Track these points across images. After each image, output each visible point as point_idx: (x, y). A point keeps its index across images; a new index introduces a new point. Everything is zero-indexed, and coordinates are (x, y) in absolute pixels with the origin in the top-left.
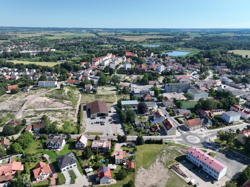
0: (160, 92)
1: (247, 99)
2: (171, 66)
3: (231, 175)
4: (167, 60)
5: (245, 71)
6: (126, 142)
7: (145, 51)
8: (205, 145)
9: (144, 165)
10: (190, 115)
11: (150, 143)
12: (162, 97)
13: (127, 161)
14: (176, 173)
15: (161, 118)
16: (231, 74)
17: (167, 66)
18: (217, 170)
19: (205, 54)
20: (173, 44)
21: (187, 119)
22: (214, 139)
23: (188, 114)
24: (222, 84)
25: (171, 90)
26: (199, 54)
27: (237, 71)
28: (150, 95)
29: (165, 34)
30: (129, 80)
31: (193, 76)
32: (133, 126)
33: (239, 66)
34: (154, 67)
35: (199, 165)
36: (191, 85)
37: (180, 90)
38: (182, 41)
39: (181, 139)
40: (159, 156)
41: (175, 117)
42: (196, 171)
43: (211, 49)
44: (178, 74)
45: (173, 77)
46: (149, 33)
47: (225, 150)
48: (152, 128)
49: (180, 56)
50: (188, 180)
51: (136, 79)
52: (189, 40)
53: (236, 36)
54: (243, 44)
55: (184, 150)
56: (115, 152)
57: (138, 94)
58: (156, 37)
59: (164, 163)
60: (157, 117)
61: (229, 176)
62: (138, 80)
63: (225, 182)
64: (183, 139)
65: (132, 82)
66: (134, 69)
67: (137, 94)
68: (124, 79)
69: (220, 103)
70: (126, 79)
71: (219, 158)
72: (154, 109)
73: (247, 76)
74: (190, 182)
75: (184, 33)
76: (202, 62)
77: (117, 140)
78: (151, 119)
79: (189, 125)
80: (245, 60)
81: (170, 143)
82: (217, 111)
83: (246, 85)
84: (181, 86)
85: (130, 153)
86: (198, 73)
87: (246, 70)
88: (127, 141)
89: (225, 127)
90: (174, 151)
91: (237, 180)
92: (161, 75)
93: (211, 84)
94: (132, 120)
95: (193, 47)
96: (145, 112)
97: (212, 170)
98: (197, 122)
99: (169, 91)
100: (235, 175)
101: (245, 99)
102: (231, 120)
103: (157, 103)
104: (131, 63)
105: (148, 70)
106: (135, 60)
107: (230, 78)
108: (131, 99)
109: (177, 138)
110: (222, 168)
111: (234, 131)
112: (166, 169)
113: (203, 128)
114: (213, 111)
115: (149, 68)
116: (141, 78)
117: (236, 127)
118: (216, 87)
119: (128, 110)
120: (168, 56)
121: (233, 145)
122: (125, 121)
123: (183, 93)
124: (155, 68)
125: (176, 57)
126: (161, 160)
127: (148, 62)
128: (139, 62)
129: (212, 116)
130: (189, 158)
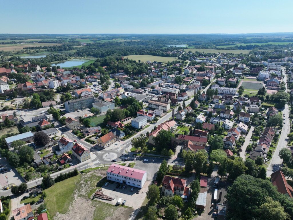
0: (60, 114)
1: (148, 101)
2: (67, 79)
3: (151, 178)
4: (59, 73)
5: (141, 76)
6: (27, 192)
7: (26, 64)
8: (123, 158)
9: (60, 210)
10: (101, 131)
11: (63, 180)
12: (64, 119)
13: (35, 215)
14: (101, 200)
15: (68, 144)
16: (130, 80)
17: (61, 81)
18: (139, 179)
19: (101, 62)
20: (64, 53)
21: (100, 137)
22: (130, 149)
23: (99, 131)
24: (125, 92)
25: (74, 108)
26: (96, 63)
27: (134, 76)
28: (48, 120)
29: (50, 42)
30: (10, 106)
31: (94, 88)
32: (33, 166)
33: (135, 71)
34: (44, 84)
35: (122, 182)
36: (95, 98)
37: (83, 106)
38: (73, 49)
39: (97, 162)
40: (76, 190)
41: (85, 138)
42: (120, 189)
43: (106, 56)
44: (78, 88)
45: (72, 93)
46: (27, 40)
47: (142, 156)
48: (61, 160)
49: (74, 67)
50: (114, 202)
51: (21, 103)
52: (81, 47)
53: (126, 41)
54: (134, 50)
55: (104, 172)
56: (13, 212)
57: (30, 122)
58: (38, 45)
59: (84, 196)
60: (64, 145)
61: (149, 180)
62: (25, 104)
63: (148, 187)
64: (99, 160)
65: (17, 108)
66: (15, 90)
67: (28, 123)
68: (2, 106)
69: (127, 111)
70: (5, 106)
71: (138, 166)
72: (57, 136)
73: (144, 80)
74: (117, 202)
75: (73, 39)
76: (101, 71)
77: (13, 194)
78: (56, 150)
79: (102, 143)
80: (139, 64)
81: (87, 170)
82: (127, 120)
83: (145, 89)
84: (83, 101)
85: (36, 204)
86: (99, 84)
87: (142, 74)
88: (29, 190)
89: (136, 134)
90: (93, 177)
91: (156, 180)
92: (56, 92)
93: (115, 94)
94: (29, 160)
95: (87, 55)
96: (46, 143)
97: (135, 180)
98: (110, 137)
99: (72, 110)
100: (154, 176)
101: (147, 102)
102: (140, 126)
103: (59, 128)
104: (8, 83)
105: (37, 89)
106: (14, 78)
107: (131, 84)
108: (21, 132)
109: (93, 161)
110: (142, 174)
111: (144, 136)
112: (89, 202)
113: (117, 141)
114: (123, 121)
115: (38, 86)
116: (30, 101)
117: (146, 131)
118: (121, 96)
119: (20, 147)
120: (60, 68)
121: (147, 148)
122: (18, 163)
123: (88, 109)
124: (46, 85)
125: (70, 68)
126: (81, 193)
127: (35, 78)
128: (21, 80)
129: (123, 126)
130: (111, 178)
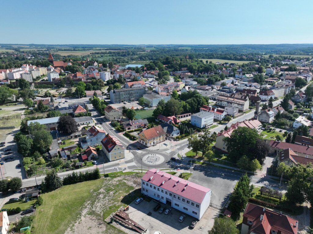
2: (121, 73)
4: (115, 67)
6: (20, 192)
7: (85, 61)
10: (147, 126)
12: (103, 108)
15: (98, 135)
23: (145, 125)
30: (54, 94)
31: (150, 83)
32: (46, 158)
35: (164, 201)
37: (132, 98)
39: (133, 164)
40: (89, 202)
41: (124, 132)
42: (160, 213)
48: (83, 154)
51: (66, 92)
55: (139, 180)
59: (98, 215)
60: (92, 136)
64: (136, 162)
65: (59, 96)
67: (62, 109)
78: (83, 141)
79: (145, 139)
81: (115, 173)
84: (132, 92)
85: (21, 214)
86: (156, 80)
90: (122, 184)
92: (106, 85)
95: (150, 59)
97: (188, 202)
98: (158, 132)
105: (87, 80)
106: (68, 71)
108: (49, 116)
109: (127, 162)
113: (167, 140)
115: (89, 78)
126: (94, 209)
130: (147, 191)
